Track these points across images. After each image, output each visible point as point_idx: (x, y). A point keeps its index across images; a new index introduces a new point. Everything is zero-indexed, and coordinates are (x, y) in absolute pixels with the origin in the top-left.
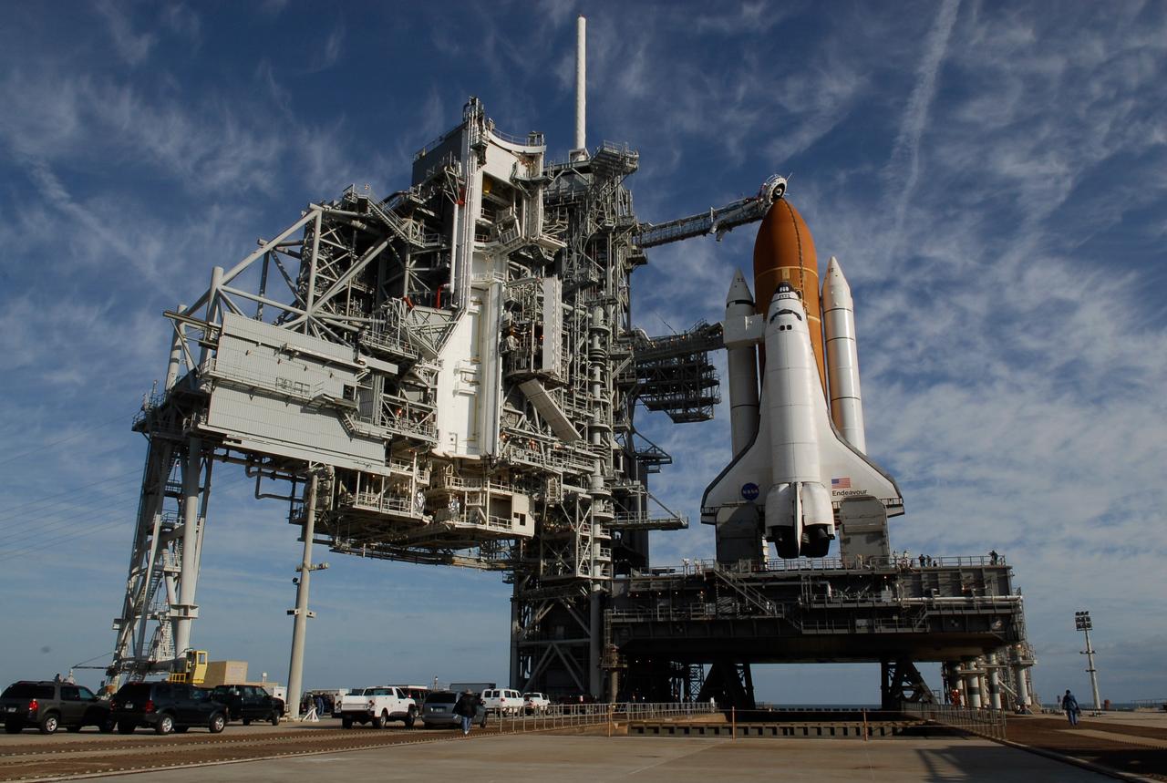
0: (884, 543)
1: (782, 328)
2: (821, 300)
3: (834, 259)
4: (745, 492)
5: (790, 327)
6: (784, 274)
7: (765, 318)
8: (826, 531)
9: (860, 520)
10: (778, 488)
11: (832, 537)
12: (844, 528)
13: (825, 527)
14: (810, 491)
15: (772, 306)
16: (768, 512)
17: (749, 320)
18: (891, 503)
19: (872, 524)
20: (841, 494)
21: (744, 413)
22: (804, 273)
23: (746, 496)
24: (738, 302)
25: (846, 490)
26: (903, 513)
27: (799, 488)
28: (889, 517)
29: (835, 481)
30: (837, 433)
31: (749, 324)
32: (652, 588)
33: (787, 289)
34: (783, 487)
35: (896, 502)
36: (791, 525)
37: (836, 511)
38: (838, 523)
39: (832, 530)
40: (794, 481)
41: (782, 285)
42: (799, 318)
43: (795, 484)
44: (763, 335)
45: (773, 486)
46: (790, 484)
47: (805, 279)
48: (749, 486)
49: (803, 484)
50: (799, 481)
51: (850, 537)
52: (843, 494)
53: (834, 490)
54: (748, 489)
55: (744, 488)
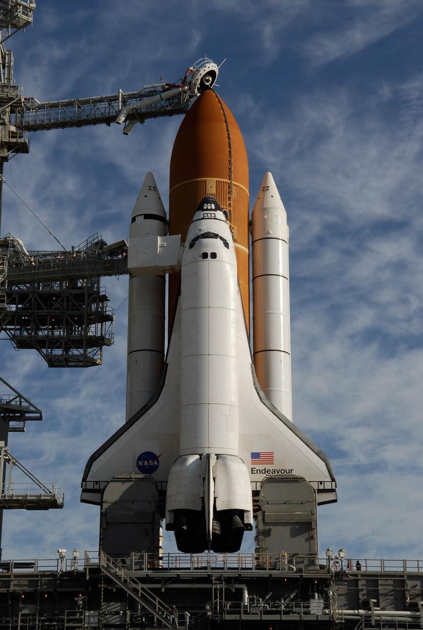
0: (312, 538)
1: (205, 256)
2: (251, 224)
3: (270, 175)
4: (141, 463)
5: (214, 256)
6: (208, 187)
7: (183, 240)
8: (242, 519)
9: (284, 507)
10: (186, 460)
11: (248, 527)
12: (264, 516)
13: (241, 513)
14: (225, 466)
15: (192, 225)
16: (171, 490)
17: (162, 241)
18: (321, 487)
19: (299, 513)
20: (261, 472)
21: (145, 360)
22: (234, 189)
23: (142, 469)
24: (147, 216)
25: (268, 467)
26: (335, 501)
27: (213, 461)
28: (320, 504)
29: (255, 456)
30: (262, 394)
31: (162, 246)
32: (12, 588)
33: (213, 206)
34: (193, 459)
35: (328, 486)
36: (199, 509)
37: (255, 493)
38: (257, 509)
39: (250, 519)
40: (206, 452)
41: (207, 201)
42: (226, 244)
43: (208, 456)
44: (180, 263)
45: (179, 458)
46: (201, 455)
47: (234, 196)
48: (148, 456)
49: (218, 456)
50: (213, 452)
51: (271, 527)
52: (264, 472)
53: (253, 466)
54: (145, 459)
55: (140, 458)
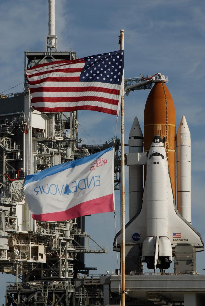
0: (192, 265)
1: (155, 163)
3: (184, 117)
4: (133, 237)
5: (158, 163)
6: (158, 127)
7: (147, 155)
8: (168, 259)
9: (183, 254)
10: (148, 239)
11: (171, 261)
12: (176, 257)
13: (168, 257)
14: (162, 241)
15: (151, 148)
16: (144, 249)
17: (140, 154)
18: (198, 246)
19: (188, 257)
21: (135, 195)
22: (168, 127)
23: (134, 239)
24: (135, 138)
26: (203, 251)
27: (158, 239)
28: (197, 252)
29: (175, 234)
31: (140, 157)
32: (93, 284)
33: (159, 140)
34: (151, 239)
35: (201, 245)
36: (154, 256)
37: (173, 248)
38: (174, 255)
39: (171, 259)
40: (156, 236)
41: (156, 138)
42: (163, 157)
43: (156, 237)
44: (146, 163)
45: (146, 238)
46: (154, 237)
47: (168, 130)
48: (136, 235)
49: (160, 237)
50: (158, 236)
51: (179, 262)
52: (178, 240)
53: (174, 238)
54: (135, 236)
55: (133, 235)
